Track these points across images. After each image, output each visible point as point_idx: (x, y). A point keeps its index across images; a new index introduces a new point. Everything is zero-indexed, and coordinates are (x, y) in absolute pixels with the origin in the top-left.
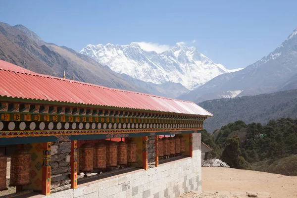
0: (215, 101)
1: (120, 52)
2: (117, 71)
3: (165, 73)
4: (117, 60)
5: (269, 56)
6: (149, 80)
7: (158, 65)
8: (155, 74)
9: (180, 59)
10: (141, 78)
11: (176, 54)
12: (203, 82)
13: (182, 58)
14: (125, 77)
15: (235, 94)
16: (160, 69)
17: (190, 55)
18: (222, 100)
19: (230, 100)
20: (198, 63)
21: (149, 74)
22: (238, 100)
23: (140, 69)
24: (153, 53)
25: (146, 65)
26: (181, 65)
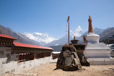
0: (53, 46)
1: (32, 35)
2: (31, 39)
3: (42, 40)
4: (31, 36)
5: (64, 37)
6: (38, 41)
7: (40, 38)
8: (39, 40)
9: (45, 37)
10: (36, 41)
11: (44, 35)
12: (50, 42)
13: (46, 36)
14: (33, 40)
15: (57, 45)
16: (41, 39)
17: (47, 36)
18: (54, 46)
19: (56, 46)
20: (49, 38)
21: (38, 40)
22: (58, 46)
23: (36, 38)
24: (39, 35)
25: (38, 38)
26: (45, 38)
